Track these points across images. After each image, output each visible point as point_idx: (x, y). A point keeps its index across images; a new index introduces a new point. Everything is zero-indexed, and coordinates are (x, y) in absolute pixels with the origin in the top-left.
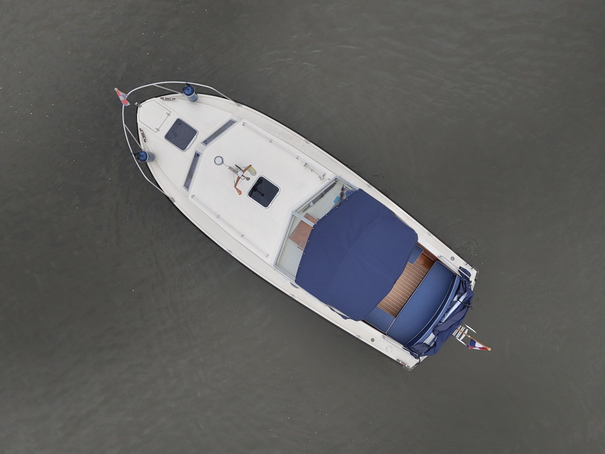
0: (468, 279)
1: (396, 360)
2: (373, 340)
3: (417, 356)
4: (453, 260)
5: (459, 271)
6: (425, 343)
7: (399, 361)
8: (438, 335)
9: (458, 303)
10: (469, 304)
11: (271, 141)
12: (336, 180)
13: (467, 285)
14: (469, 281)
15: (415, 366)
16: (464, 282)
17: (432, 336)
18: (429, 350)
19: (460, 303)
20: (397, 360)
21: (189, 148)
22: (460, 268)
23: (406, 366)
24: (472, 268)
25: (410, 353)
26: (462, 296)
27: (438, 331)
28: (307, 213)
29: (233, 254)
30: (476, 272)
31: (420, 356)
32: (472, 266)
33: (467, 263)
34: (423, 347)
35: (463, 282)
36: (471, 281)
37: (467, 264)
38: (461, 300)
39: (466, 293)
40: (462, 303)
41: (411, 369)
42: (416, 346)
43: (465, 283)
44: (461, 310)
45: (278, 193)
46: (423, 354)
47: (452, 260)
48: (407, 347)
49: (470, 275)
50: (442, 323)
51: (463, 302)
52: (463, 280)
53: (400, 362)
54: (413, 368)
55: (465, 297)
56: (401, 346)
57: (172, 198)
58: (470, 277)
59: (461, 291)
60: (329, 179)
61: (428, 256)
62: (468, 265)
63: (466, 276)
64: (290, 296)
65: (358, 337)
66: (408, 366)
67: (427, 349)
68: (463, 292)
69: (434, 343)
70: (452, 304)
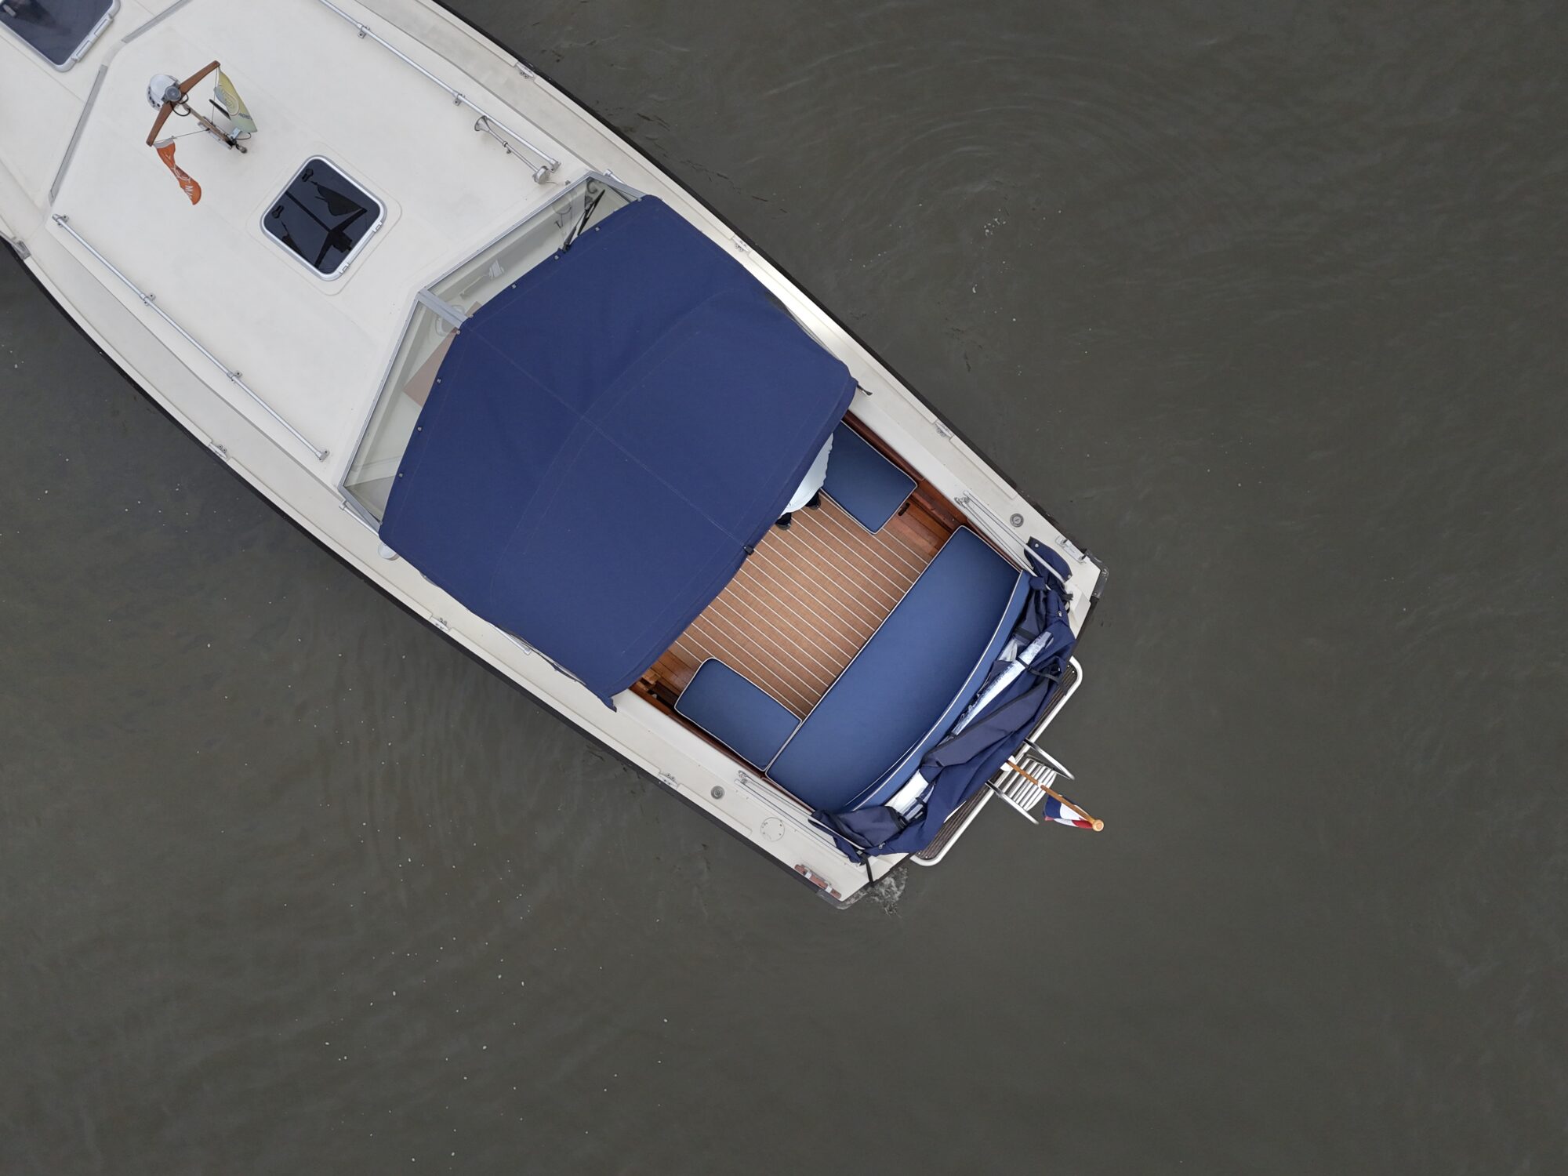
0: (1060, 588)
1: (793, 867)
2: (717, 793)
3: (859, 853)
4: (1019, 525)
5: (1026, 553)
6: (891, 809)
7: (805, 873)
8: (937, 778)
9: (1017, 669)
10: (1055, 675)
11: (365, 34)
12: (592, 185)
13: (1053, 606)
14: (1065, 593)
15: (862, 895)
16: (1042, 596)
17: (918, 784)
18: (901, 832)
19: (1023, 668)
20: (797, 866)
21: (81, 59)
22: (1032, 542)
23: (829, 890)
24: (1083, 558)
25: (835, 839)
26: (1031, 643)
27: (938, 763)
28: (477, 302)
29: (231, 459)
30: (1098, 571)
31: (868, 855)
32: (1083, 551)
33: (1065, 539)
34: (880, 819)
35: (1038, 593)
36: (1071, 596)
37: (1065, 542)
38: (1028, 657)
39: (1047, 635)
40: (1029, 669)
41: (848, 903)
42: (857, 818)
43: (1046, 600)
44: (1028, 692)
45: (377, 222)
46: (881, 846)
47: (1013, 524)
48: (824, 818)
49: (1066, 572)
50: (955, 736)
51: (1033, 665)
52: (1040, 588)
53: (808, 876)
54: (853, 901)
55: (1040, 648)
56: (803, 815)
57: (21, 244)
58: (1066, 579)
59: (1031, 623)
60: (568, 183)
61: (934, 512)
62: (1069, 543)
63: (1050, 574)
64: (434, 622)
65: (668, 781)
66: (834, 891)
67: (892, 827)
68: (1034, 630)
69: (920, 807)
70: (997, 669)
